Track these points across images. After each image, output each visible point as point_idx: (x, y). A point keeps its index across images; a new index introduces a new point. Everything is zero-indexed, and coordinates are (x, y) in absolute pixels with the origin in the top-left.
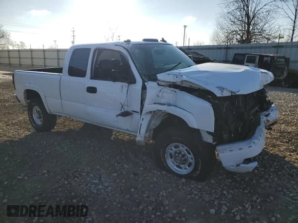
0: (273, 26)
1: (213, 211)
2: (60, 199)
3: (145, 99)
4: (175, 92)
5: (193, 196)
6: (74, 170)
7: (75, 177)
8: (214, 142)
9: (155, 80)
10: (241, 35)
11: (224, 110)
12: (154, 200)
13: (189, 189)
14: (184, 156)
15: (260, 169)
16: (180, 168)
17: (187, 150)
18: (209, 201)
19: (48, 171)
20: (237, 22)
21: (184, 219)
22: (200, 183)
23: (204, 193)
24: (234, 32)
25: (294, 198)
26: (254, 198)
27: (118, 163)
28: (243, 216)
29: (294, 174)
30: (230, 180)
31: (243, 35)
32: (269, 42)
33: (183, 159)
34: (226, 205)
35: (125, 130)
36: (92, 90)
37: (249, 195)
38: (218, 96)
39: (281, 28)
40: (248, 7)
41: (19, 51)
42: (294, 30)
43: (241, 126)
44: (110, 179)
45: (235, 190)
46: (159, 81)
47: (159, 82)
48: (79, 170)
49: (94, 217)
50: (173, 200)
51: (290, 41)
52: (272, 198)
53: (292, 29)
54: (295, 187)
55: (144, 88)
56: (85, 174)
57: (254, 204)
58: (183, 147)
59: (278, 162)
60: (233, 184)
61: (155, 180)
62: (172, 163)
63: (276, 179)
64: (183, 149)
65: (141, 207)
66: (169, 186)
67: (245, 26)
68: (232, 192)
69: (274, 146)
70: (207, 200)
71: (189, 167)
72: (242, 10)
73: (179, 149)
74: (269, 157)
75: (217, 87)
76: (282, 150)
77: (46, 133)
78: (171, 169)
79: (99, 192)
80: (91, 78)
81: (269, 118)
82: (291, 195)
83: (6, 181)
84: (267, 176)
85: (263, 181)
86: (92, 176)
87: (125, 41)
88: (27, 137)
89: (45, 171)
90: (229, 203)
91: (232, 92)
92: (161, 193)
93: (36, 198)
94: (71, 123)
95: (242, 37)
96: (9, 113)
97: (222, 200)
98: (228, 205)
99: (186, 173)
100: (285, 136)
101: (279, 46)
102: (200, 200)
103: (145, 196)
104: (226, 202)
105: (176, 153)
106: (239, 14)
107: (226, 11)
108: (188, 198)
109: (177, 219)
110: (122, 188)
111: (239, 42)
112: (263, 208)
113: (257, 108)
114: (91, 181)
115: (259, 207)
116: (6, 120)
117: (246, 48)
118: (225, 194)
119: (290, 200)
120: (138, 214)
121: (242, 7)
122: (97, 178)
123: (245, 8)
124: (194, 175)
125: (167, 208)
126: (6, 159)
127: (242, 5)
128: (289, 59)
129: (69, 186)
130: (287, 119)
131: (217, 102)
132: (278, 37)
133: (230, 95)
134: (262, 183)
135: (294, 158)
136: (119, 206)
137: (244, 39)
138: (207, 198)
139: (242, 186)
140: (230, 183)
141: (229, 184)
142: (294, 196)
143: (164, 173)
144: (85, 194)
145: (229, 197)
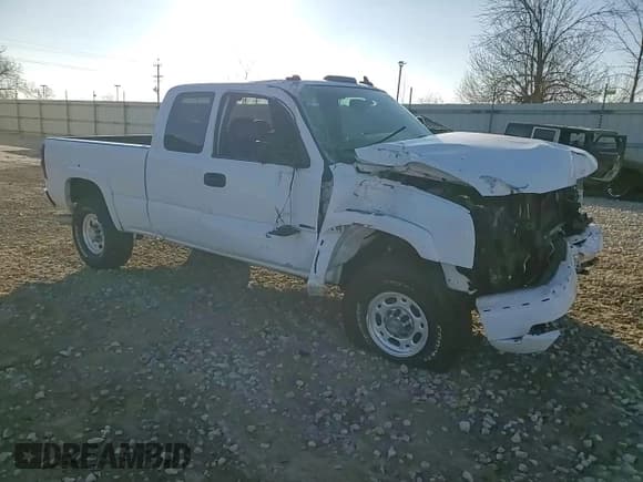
0: (593, 67)
1: (465, 425)
2: (152, 396)
3: (329, 200)
4: (392, 187)
5: (425, 397)
6: (177, 343)
7: (178, 356)
8: (470, 289)
9: (352, 160)
10: (524, 84)
11: (495, 224)
12: (344, 403)
13: (416, 385)
14: (405, 318)
15: (561, 352)
16: (397, 344)
17: (412, 307)
18: (457, 408)
19: (122, 344)
20: (516, 58)
21: (407, 438)
22: (438, 376)
23: (447, 392)
24: (509, 79)
25: (631, 407)
26: (549, 405)
27: (267, 333)
28: (526, 435)
29: (631, 364)
30: (500, 372)
31: (527, 85)
32: (583, 102)
33: (404, 325)
34: (492, 415)
35: (282, 266)
36: (215, 180)
37: (539, 398)
38: (483, 194)
39: (611, 73)
40: (540, 25)
41: (41, 103)
42: (637, 78)
43: (526, 260)
44: (251, 362)
45: (510, 389)
46: (359, 162)
47: (359, 166)
48: (187, 343)
49: (225, 429)
50: (384, 404)
51: (627, 101)
52: (585, 406)
53: (634, 74)
54: (633, 387)
55: (327, 177)
56: (199, 351)
57: (548, 414)
58: (404, 301)
59: (598, 340)
60: (506, 377)
61: (344, 365)
62: (379, 335)
63: (593, 372)
64: (405, 303)
65: (319, 415)
66: (374, 377)
67: (532, 65)
68: (504, 392)
69: (590, 310)
70: (454, 406)
71: (415, 342)
72: (528, 30)
73: (396, 305)
74: (580, 330)
75: (482, 177)
76: (606, 318)
77: (110, 270)
78: (377, 347)
79: (232, 386)
80: (214, 155)
81: (583, 249)
82: (625, 401)
83: (38, 358)
84: (575, 366)
85: (566, 374)
86: (213, 354)
87: (288, 79)
88: (70, 277)
89: (116, 344)
90: (498, 412)
91: (512, 188)
92: (359, 390)
93: (103, 392)
94: (161, 253)
95: (524, 90)
96: (28, 232)
97: (483, 407)
98: (496, 415)
99: (409, 355)
100: (613, 293)
101: (604, 111)
102: (439, 405)
103: (327, 394)
104: (491, 411)
105: (389, 312)
106: (520, 38)
107: (492, 31)
108: (414, 401)
109: (394, 437)
110: (279, 379)
111: (518, 99)
112: (567, 424)
113: (559, 228)
114: (213, 364)
115: (559, 421)
116: (23, 243)
117: (534, 113)
118: (490, 396)
119: (623, 410)
120: (313, 427)
121: (528, 24)
122: (225, 361)
123: (535, 26)
124: (425, 360)
125: (371, 417)
126: (33, 318)
127: (528, 20)
128: (625, 138)
129: (167, 372)
130: (617, 260)
131: (482, 206)
132: (603, 93)
133: (509, 193)
134: (565, 379)
135: (631, 333)
136: (273, 410)
137: (529, 93)
138: (453, 401)
139: (524, 383)
140: (500, 376)
141: (496, 378)
142: (629, 404)
143: (363, 353)
144: (202, 388)
145: (498, 402)
